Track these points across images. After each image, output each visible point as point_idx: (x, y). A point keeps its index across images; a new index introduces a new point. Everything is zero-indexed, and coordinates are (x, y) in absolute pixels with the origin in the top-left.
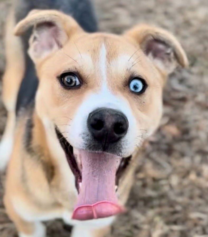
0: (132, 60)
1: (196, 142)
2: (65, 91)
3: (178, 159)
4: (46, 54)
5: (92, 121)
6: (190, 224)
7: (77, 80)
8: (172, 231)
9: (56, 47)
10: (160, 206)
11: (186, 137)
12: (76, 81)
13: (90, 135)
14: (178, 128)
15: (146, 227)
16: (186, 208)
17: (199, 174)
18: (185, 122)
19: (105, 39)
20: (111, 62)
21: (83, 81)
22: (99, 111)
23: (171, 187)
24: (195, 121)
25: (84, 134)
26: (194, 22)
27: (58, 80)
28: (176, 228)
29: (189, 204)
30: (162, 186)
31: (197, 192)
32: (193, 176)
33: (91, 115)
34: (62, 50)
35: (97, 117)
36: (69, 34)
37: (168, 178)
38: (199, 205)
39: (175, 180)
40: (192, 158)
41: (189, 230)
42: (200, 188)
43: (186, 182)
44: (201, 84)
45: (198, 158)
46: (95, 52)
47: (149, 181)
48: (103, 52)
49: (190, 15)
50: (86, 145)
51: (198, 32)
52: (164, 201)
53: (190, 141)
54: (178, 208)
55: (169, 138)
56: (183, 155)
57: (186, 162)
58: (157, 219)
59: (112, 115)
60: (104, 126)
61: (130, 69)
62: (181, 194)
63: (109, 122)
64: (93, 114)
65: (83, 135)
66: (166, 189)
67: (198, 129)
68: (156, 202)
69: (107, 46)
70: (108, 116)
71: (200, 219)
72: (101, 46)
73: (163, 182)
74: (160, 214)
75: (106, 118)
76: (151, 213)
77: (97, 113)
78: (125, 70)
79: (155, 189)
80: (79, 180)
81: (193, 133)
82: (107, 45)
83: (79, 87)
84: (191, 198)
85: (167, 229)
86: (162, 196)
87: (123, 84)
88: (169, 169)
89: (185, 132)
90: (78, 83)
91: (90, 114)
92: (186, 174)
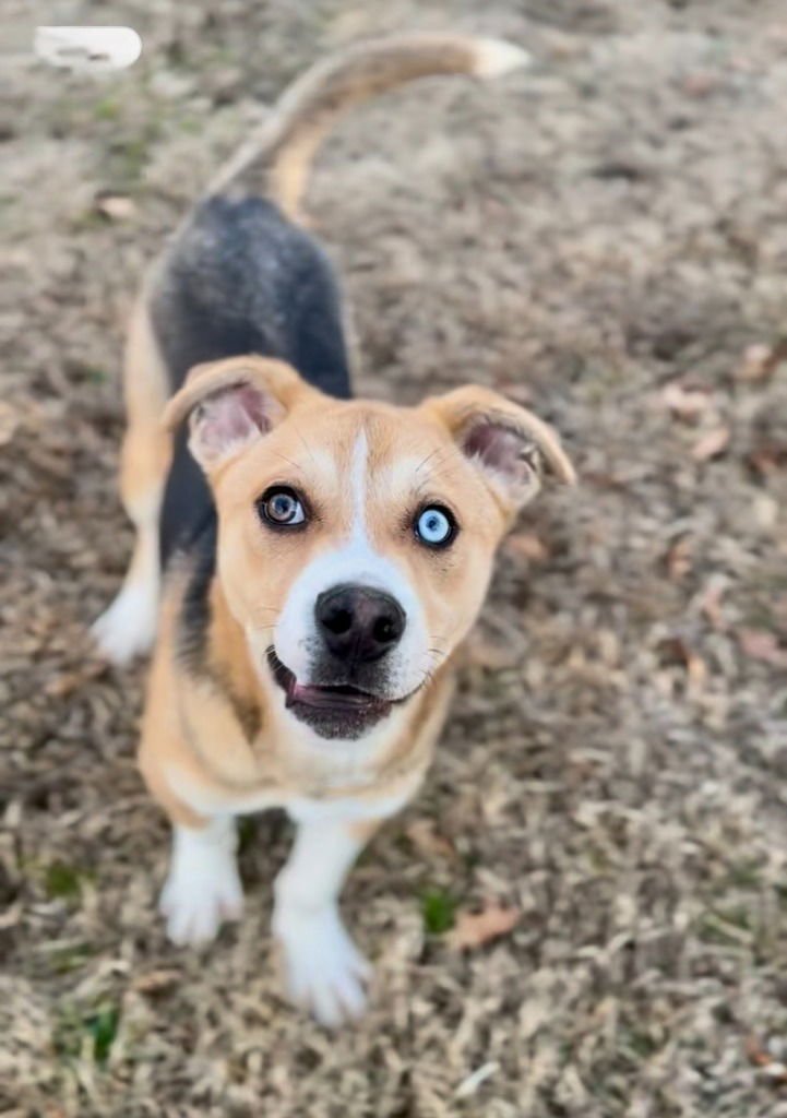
0: (427, 468)
1: (584, 574)
2: (275, 536)
3: (541, 619)
4: (233, 448)
5: (326, 613)
6: (571, 777)
7: (299, 509)
8: (530, 794)
9: (255, 431)
10: (502, 735)
11: (562, 562)
12: (293, 514)
13: (321, 641)
14: (542, 540)
15: (468, 789)
16: (562, 735)
17: (592, 653)
18: (558, 525)
19: (368, 418)
20: (376, 475)
21: (311, 512)
22: (344, 591)
23: (527, 688)
24: (584, 520)
25: (309, 639)
26: (578, 269)
27: (256, 509)
28: (538, 786)
29: (570, 728)
30: (507, 686)
31: (588, 697)
32: (577, 661)
33: (324, 599)
34: (270, 436)
35: (338, 603)
36: (286, 403)
37: (519, 666)
38: (594, 729)
39: (535, 672)
40: (576, 614)
41: (569, 791)
42: (596, 687)
43: (560, 674)
44: (596, 429)
45: (589, 614)
46: (342, 449)
47: (476, 677)
48: (361, 449)
49: (567, 248)
50: (313, 664)
51: (588, 292)
52: (510, 723)
53: (569, 571)
54: (544, 738)
55: (521, 566)
56: (553, 607)
57: (561, 624)
58: (496, 769)
59: (372, 600)
60: (355, 621)
61: (419, 489)
62: (551, 704)
63: (365, 615)
64: (328, 597)
65: (307, 643)
66: (515, 693)
67: (590, 540)
68: (491, 727)
69: (370, 434)
70: (363, 601)
71: (595, 764)
72: (357, 436)
73: (508, 677)
74: (501, 756)
75: (356, 605)
76: (480, 754)
77: (338, 595)
78: (407, 494)
79: (489, 693)
80: (309, 712)
81: (578, 552)
82: (371, 432)
83: (301, 527)
84: (575, 711)
85: (517, 788)
86: (508, 711)
87: (400, 525)
88: (520, 643)
89: (560, 549)
90: (299, 517)
91: (321, 596)
92: (561, 655)
